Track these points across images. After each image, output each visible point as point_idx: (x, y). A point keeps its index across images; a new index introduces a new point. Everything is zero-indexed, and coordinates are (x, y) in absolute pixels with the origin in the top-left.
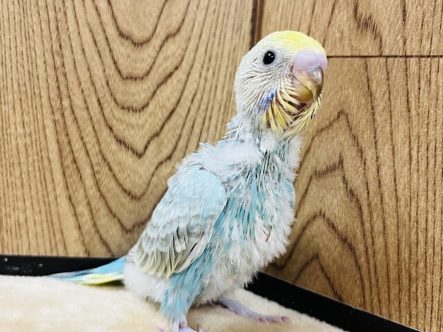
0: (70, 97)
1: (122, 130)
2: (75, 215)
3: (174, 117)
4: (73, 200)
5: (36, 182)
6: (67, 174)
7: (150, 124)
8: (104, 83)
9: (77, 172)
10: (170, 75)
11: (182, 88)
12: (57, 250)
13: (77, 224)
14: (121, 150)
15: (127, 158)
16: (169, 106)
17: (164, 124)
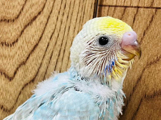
3: (37, 50)
7: (19, 55)
10: (35, 18)
11: (43, 28)
16: (34, 42)
17: (29, 55)
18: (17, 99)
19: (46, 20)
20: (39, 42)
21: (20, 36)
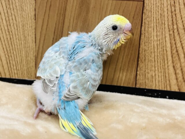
0: (177, 24)
2: (176, 74)
4: (175, 67)
5: (160, 59)
6: (173, 57)
9: (177, 56)
12: (167, 88)
13: (176, 78)
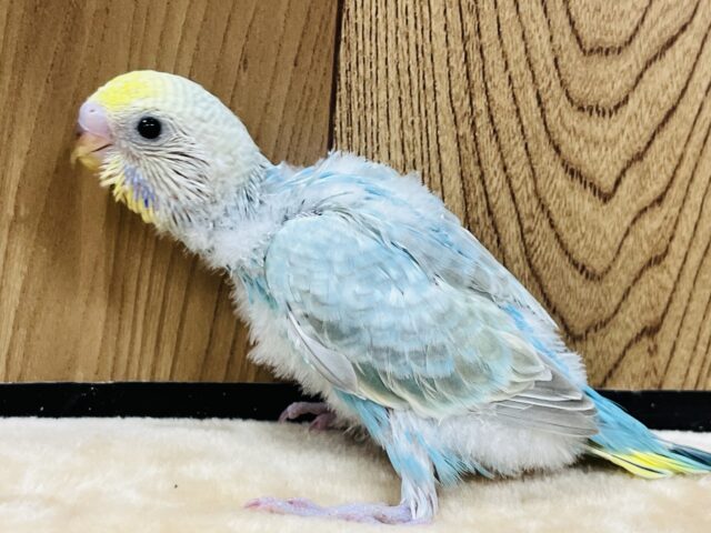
0: (487, 91)
1: (576, 149)
3: (674, 121)
7: (628, 138)
8: (550, 62)
9: (492, 231)
10: (671, 42)
11: (690, 67)
14: (572, 188)
15: (583, 203)
16: (666, 102)
17: (653, 137)
18: (620, 247)
19: (698, 45)
20: (678, 102)
21: (634, 88)
